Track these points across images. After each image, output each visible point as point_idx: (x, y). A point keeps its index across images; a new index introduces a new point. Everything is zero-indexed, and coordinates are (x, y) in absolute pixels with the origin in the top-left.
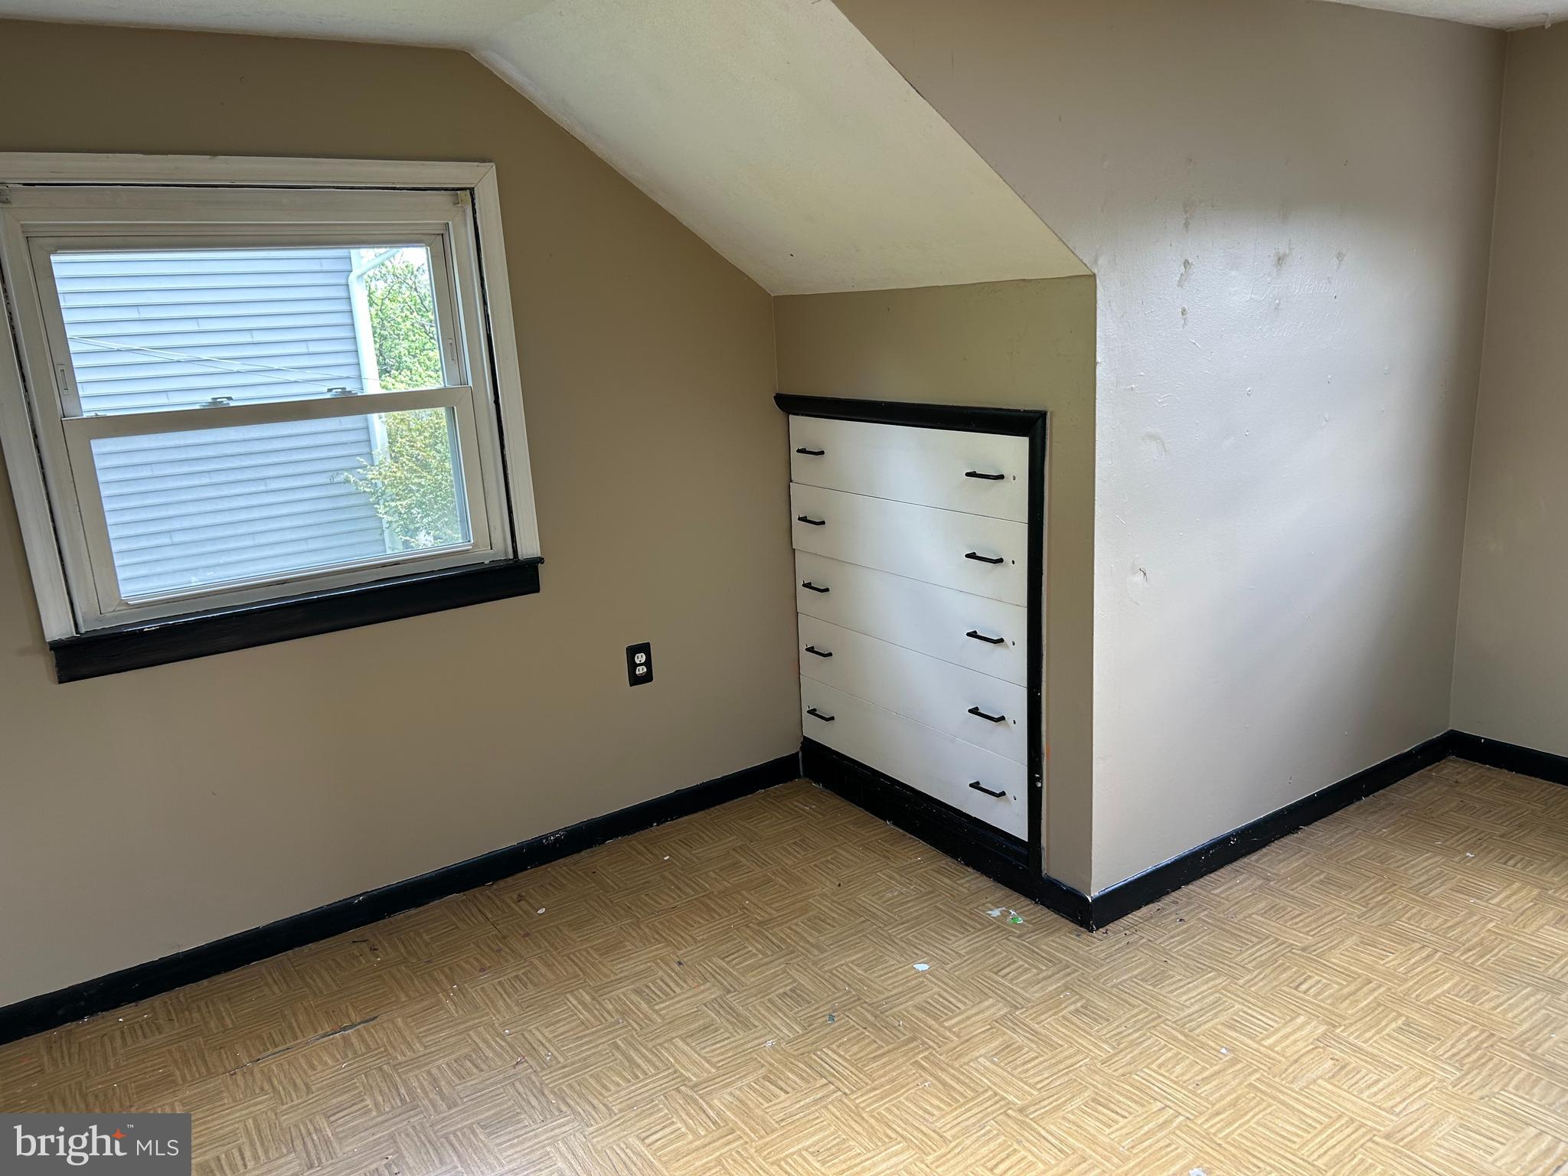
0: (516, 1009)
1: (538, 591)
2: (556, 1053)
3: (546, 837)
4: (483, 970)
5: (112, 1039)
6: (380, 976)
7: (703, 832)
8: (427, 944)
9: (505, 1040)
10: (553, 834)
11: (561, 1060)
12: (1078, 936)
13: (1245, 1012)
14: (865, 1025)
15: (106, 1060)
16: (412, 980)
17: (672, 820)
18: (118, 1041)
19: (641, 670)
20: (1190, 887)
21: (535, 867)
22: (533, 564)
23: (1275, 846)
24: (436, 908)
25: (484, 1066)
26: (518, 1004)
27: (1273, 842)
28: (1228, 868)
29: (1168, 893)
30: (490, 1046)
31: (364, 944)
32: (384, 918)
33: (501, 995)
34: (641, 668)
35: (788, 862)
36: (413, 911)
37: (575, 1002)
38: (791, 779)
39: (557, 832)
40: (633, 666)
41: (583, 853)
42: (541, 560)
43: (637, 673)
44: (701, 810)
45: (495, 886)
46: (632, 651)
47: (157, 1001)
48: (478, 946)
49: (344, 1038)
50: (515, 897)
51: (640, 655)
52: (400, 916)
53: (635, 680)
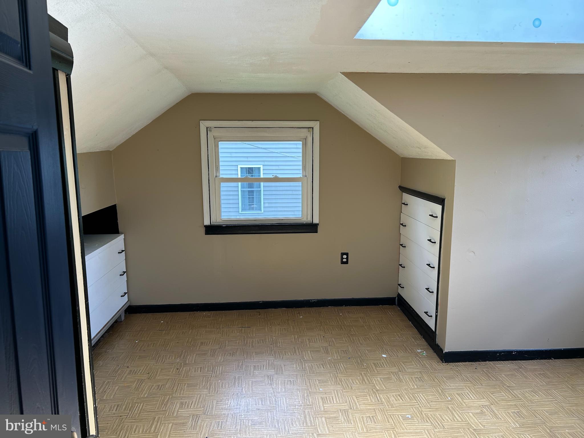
0: (280, 334)
1: (317, 232)
2: (281, 345)
3: (311, 300)
4: (279, 325)
5: (201, 316)
6: (257, 320)
7: (356, 311)
8: (271, 316)
9: (272, 339)
10: (313, 300)
11: (281, 346)
12: (438, 362)
13: (468, 394)
14: (356, 362)
15: (198, 320)
16: (263, 322)
17: (350, 306)
18: (202, 317)
19: (345, 260)
20: (490, 362)
21: (307, 307)
22: (316, 225)
23: (535, 361)
24: (279, 310)
25: (264, 343)
26: (281, 334)
27: (537, 359)
28: (510, 361)
29: (480, 361)
30: (268, 339)
31: (259, 313)
32: (266, 309)
33: (279, 331)
34: (345, 259)
35: (372, 323)
36: (274, 309)
37: (293, 337)
38: (392, 305)
39: (315, 299)
40: (342, 258)
41: (321, 308)
42: (318, 224)
43: (343, 260)
44: (359, 306)
45: (295, 309)
46: (343, 254)
47: (213, 312)
48: (282, 320)
49: (242, 329)
50: (298, 312)
51: (345, 256)
52: (270, 310)
53: (343, 263)
